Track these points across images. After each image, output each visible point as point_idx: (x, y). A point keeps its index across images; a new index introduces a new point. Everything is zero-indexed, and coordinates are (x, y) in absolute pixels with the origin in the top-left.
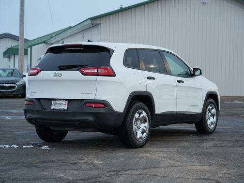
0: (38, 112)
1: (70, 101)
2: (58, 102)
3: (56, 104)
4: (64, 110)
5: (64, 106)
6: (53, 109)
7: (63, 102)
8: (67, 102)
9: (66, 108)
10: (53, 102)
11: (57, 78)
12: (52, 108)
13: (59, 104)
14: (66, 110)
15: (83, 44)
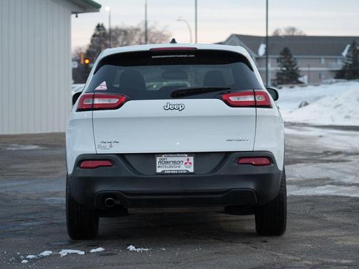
0: (130, 180)
1: (198, 156)
2: (169, 159)
3: (167, 162)
4: (188, 173)
5: (187, 166)
6: (163, 173)
7: (184, 159)
8: (192, 159)
9: (191, 170)
10: (158, 159)
12: (159, 170)
13: (174, 162)
14: (191, 173)
15: (198, 48)
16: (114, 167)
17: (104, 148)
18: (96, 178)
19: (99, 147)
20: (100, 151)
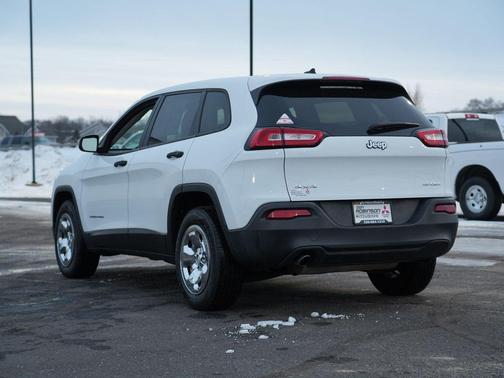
1: (394, 203)
2: (366, 207)
3: (364, 211)
4: (387, 223)
5: (384, 215)
6: (362, 224)
7: (381, 207)
8: (388, 206)
9: (390, 220)
10: (355, 207)
11: (378, 152)
12: (358, 221)
13: (371, 210)
14: (390, 223)
15: (371, 79)
16: (314, 217)
17: (300, 194)
18: (295, 230)
19: (293, 193)
20: (295, 198)
